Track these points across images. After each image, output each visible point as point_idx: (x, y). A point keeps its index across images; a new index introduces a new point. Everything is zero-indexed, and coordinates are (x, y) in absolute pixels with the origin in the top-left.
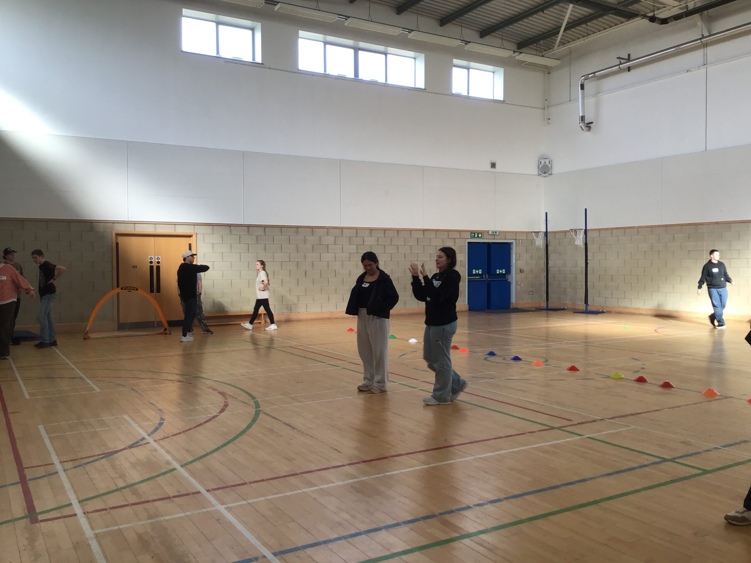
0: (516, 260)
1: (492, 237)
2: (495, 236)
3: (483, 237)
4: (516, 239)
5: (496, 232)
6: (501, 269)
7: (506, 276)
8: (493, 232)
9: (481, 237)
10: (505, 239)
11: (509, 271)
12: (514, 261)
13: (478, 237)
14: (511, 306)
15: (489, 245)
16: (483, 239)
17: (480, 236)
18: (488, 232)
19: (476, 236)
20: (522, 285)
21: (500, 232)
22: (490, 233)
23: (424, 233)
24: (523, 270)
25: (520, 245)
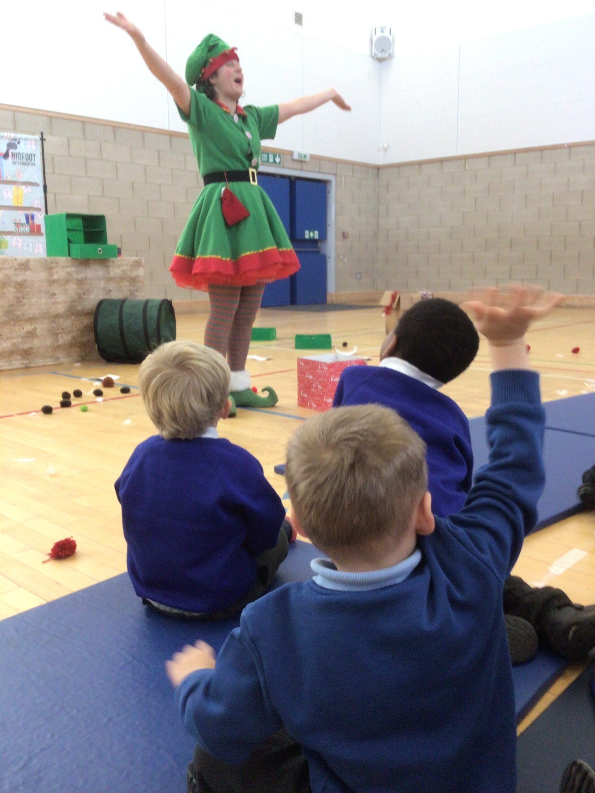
0: (336, 215)
1: (298, 165)
2: (303, 164)
3: (283, 165)
4: (336, 175)
5: (305, 156)
6: (312, 229)
7: (319, 244)
8: (300, 155)
9: (280, 163)
10: (320, 172)
11: (323, 236)
12: (333, 216)
13: (275, 162)
14: (329, 300)
15: (293, 181)
16: (283, 167)
17: (278, 160)
18: (291, 153)
19: (271, 160)
20: (346, 260)
21: (313, 157)
22: (296, 157)
23: (171, 141)
24: (348, 233)
25: (343, 187)
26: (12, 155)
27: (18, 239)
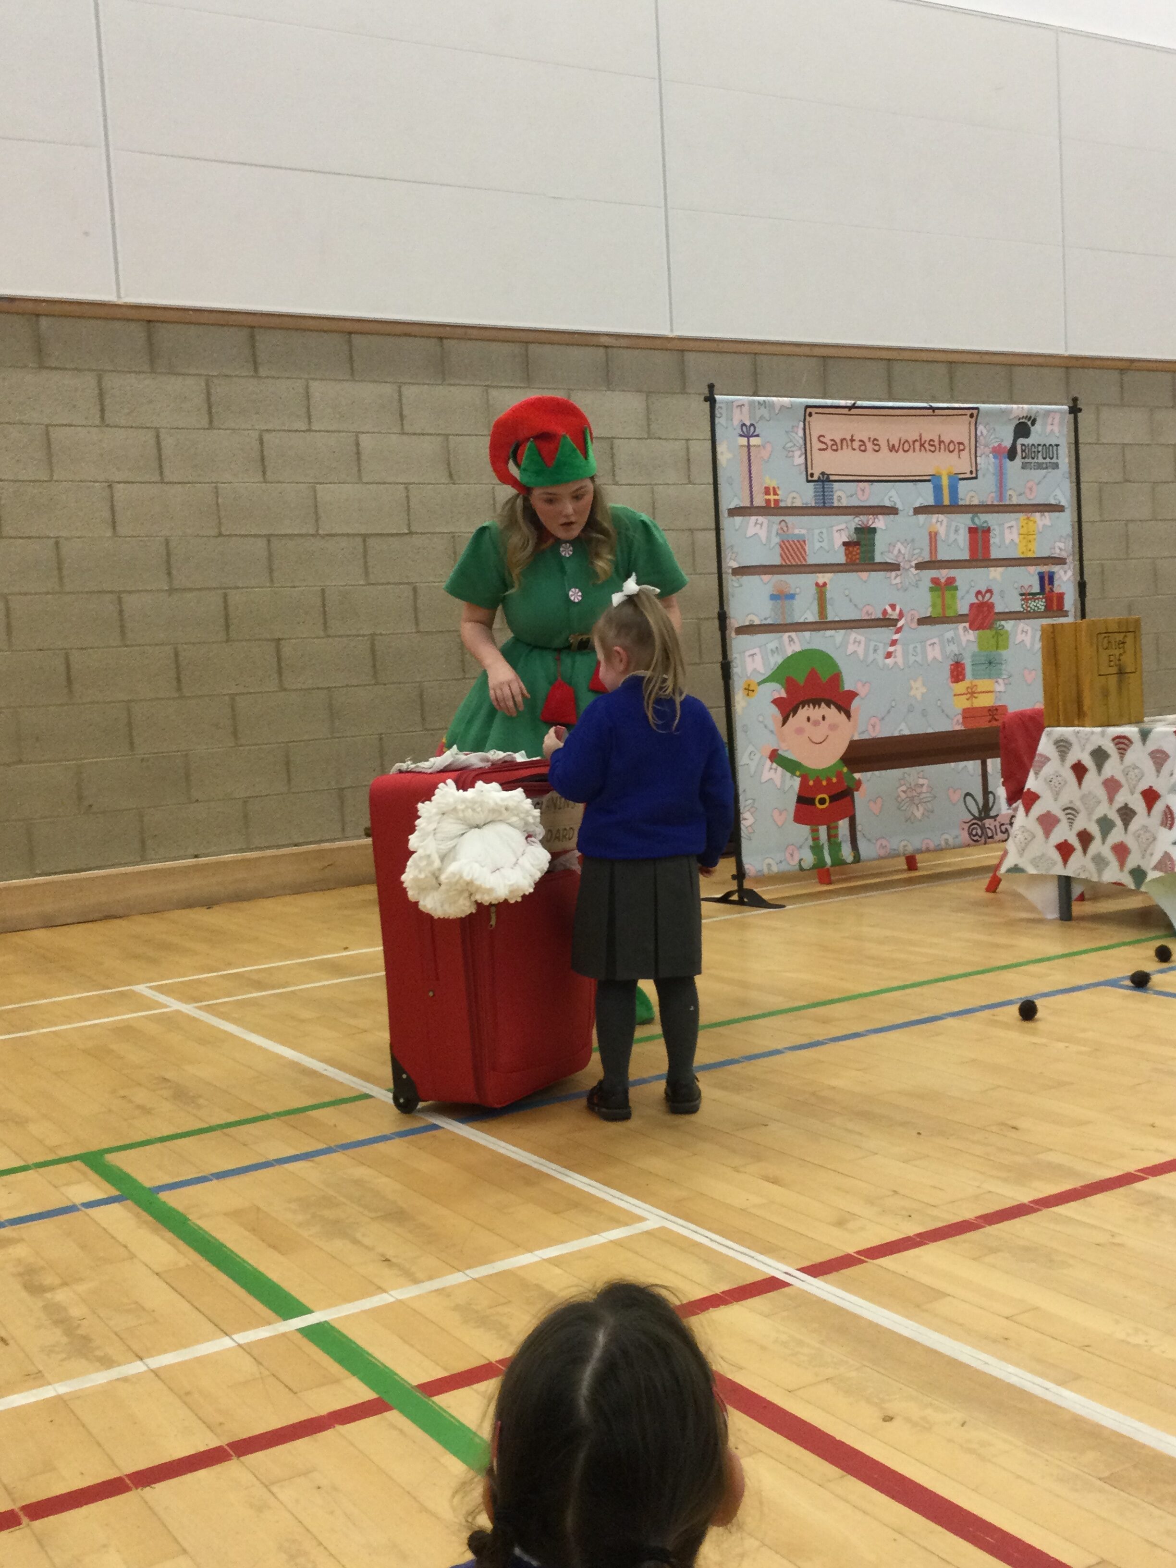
26: (1023, 451)
27: (1026, 628)
